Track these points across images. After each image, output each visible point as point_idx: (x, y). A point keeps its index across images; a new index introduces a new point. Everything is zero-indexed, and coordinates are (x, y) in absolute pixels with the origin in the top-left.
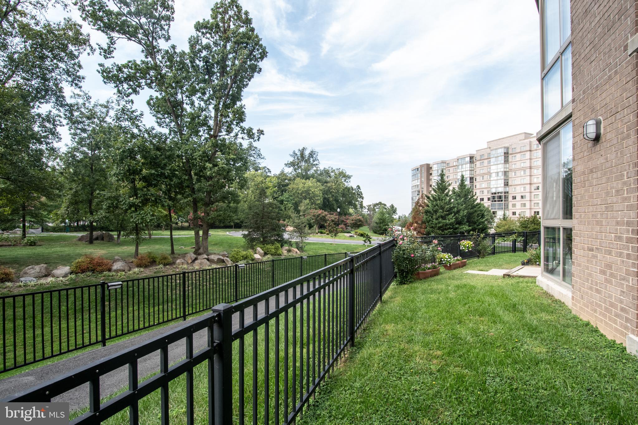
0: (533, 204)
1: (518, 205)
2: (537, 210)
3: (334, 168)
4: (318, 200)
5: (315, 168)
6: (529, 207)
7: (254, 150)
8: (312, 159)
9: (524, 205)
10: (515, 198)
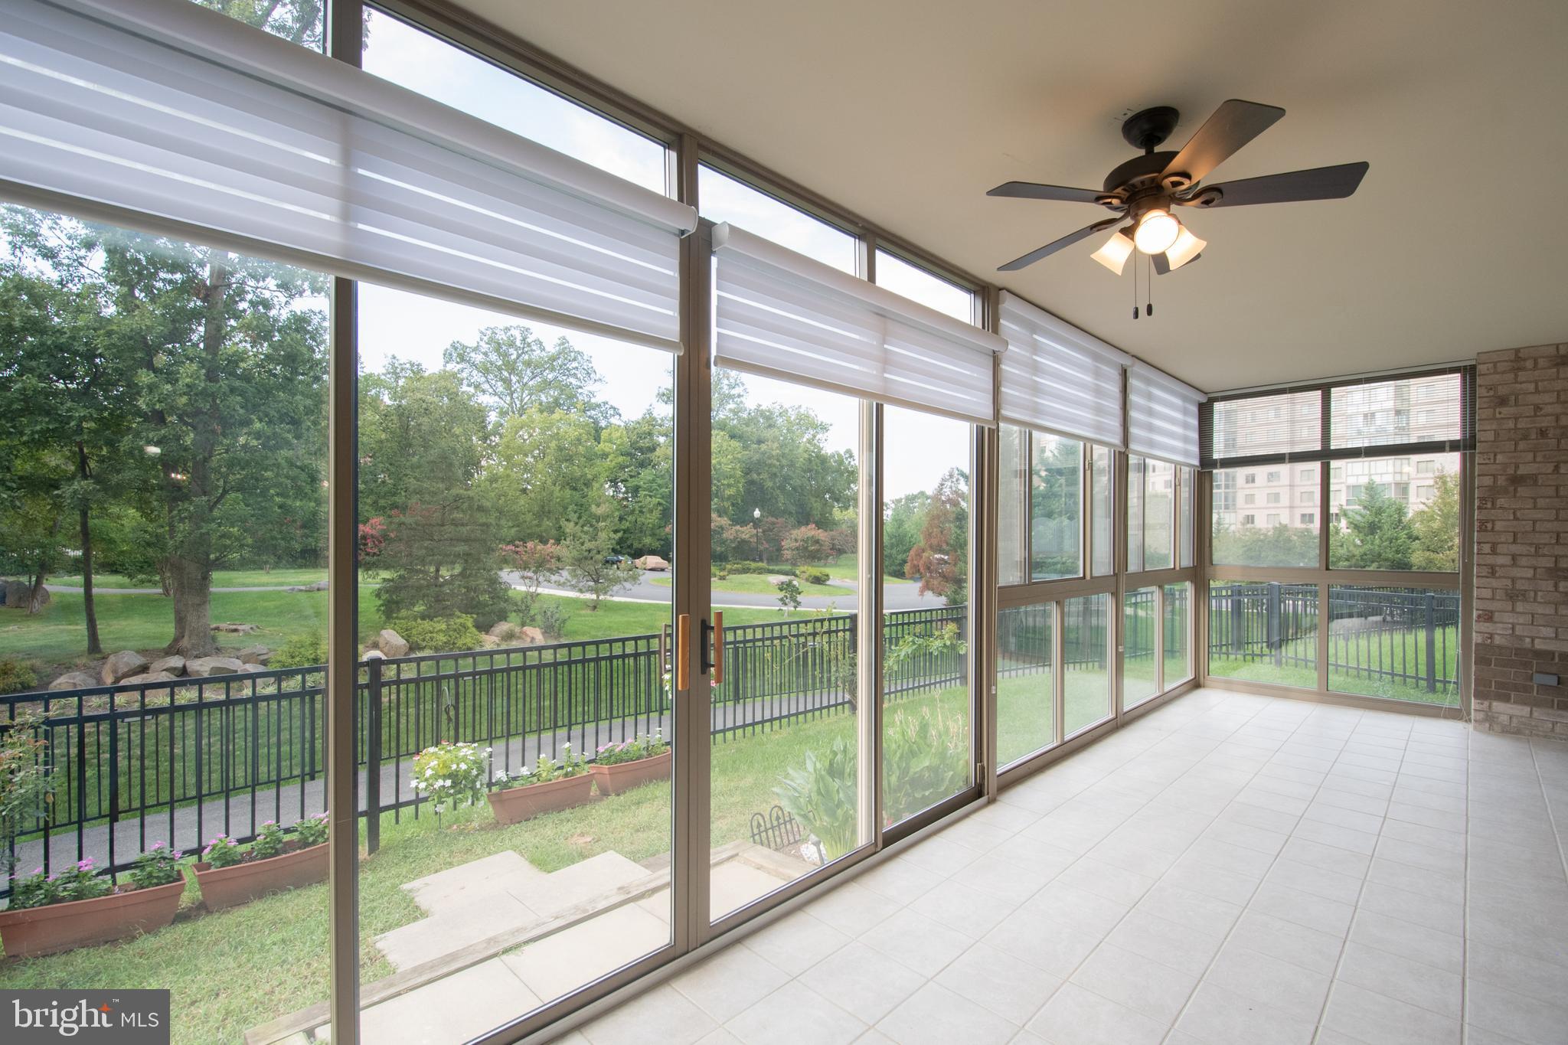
0: (1297, 494)
1: (1261, 499)
2: (1308, 511)
3: (786, 406)
4: (729, 486)
5: (732, 406)
6: (1287, 504)
7: (575, 359)
8: (726, 382)
9: (1276, 497)
10: (1253, 481)
